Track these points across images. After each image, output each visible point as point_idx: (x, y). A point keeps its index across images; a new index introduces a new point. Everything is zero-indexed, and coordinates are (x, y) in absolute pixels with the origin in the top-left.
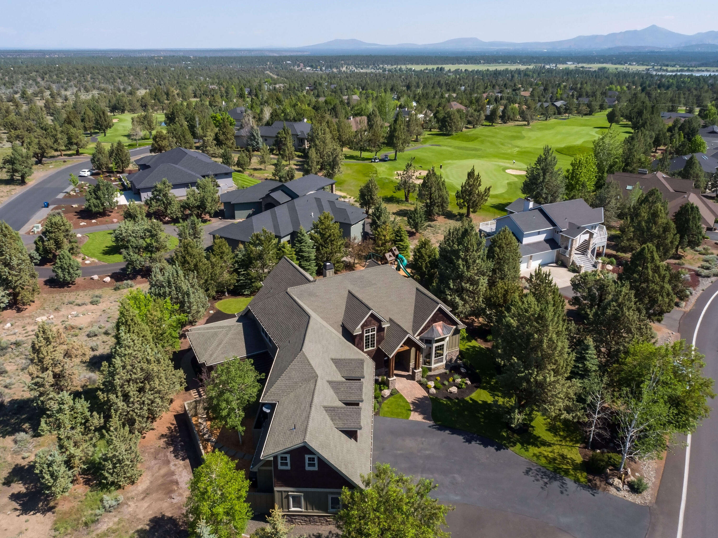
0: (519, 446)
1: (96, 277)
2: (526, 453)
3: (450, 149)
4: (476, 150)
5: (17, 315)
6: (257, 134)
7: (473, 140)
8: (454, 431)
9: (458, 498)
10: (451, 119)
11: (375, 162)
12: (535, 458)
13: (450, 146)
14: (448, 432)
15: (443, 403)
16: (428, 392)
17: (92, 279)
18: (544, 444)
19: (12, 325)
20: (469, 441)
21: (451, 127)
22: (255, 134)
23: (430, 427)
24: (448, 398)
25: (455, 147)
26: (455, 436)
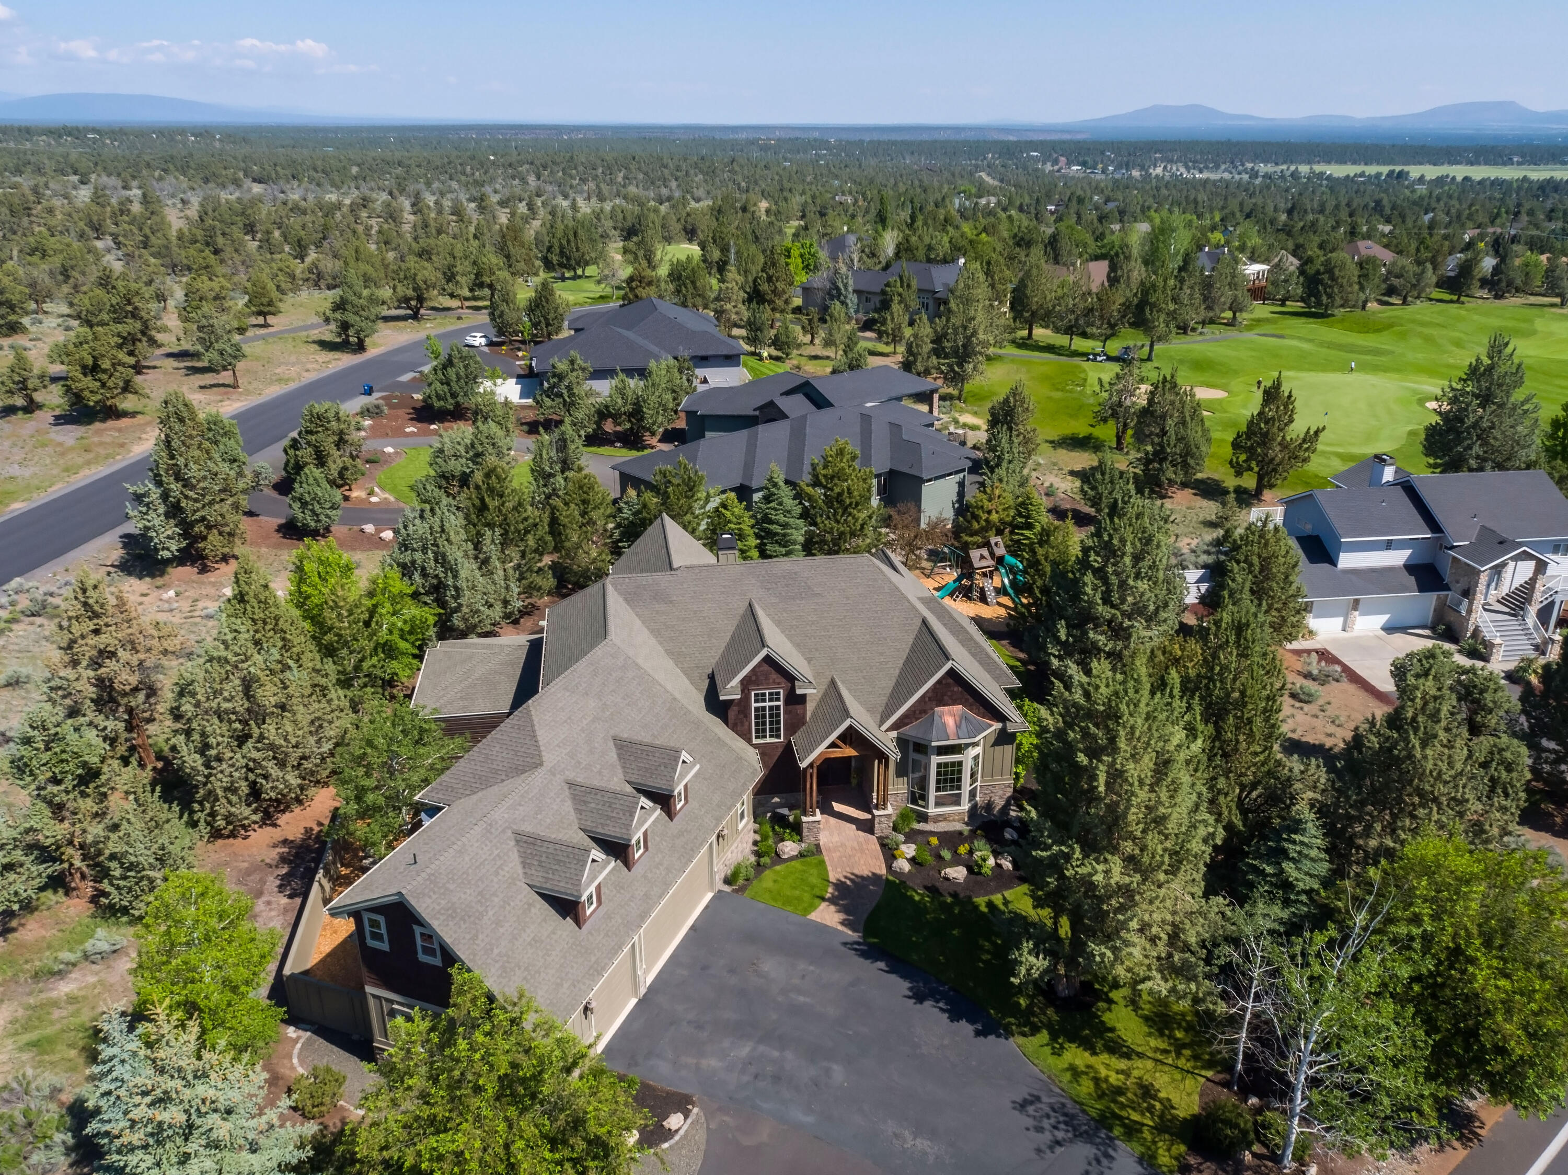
0: (1044, 1036)
1: (369, 528)
2: (1051, 1060)
3: (1305, 346)
4: (1377, 352)
5: (196, 577)
6: (846, 286)
7: (1378, 331)
8: (898, 966)
9: (810, 1119)
10: (1333, 278)
11: (1095, 360)
12: (1068, 1076)
13: (1311, 341)
14: (881, 965)
15: (911, 897)
16: (889, 867)
17: (362, 531)
18: (1117, 1048)
19: (177, 595)
20: (919, 997)
21: (1330, 296)
22: (841, 286)
23: (845, 944)
24: (933, 890)
25: (1322, 344)
26: (893, 978)
